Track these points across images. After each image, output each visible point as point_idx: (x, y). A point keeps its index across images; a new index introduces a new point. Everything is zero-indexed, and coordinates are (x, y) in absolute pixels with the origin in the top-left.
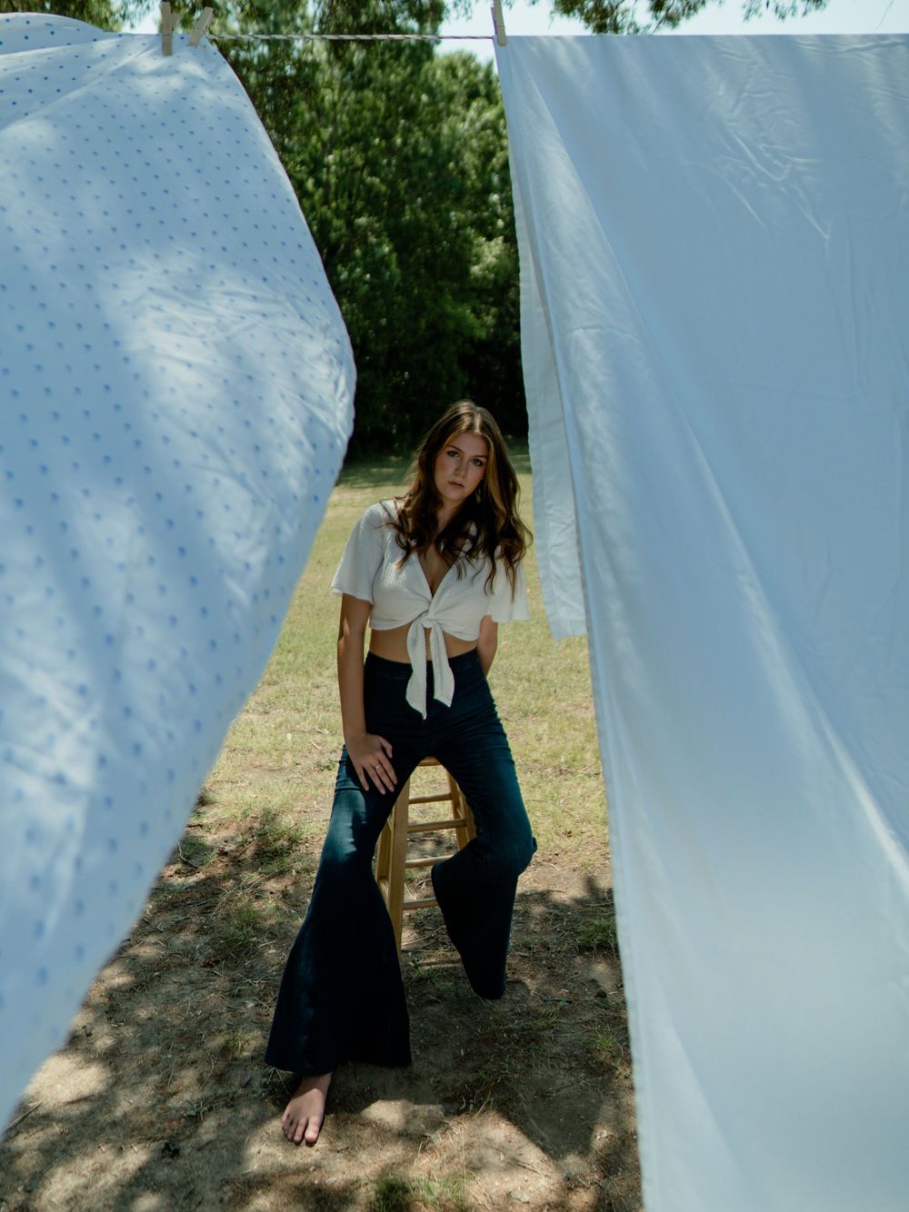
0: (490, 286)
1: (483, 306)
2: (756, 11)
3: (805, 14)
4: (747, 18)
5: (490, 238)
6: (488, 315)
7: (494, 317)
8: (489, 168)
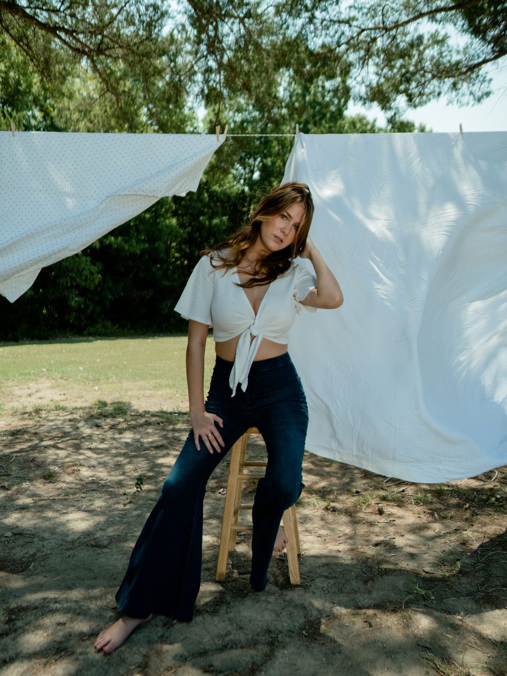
2: (452, 102)
3: (473, 105)
4: (448, 104)
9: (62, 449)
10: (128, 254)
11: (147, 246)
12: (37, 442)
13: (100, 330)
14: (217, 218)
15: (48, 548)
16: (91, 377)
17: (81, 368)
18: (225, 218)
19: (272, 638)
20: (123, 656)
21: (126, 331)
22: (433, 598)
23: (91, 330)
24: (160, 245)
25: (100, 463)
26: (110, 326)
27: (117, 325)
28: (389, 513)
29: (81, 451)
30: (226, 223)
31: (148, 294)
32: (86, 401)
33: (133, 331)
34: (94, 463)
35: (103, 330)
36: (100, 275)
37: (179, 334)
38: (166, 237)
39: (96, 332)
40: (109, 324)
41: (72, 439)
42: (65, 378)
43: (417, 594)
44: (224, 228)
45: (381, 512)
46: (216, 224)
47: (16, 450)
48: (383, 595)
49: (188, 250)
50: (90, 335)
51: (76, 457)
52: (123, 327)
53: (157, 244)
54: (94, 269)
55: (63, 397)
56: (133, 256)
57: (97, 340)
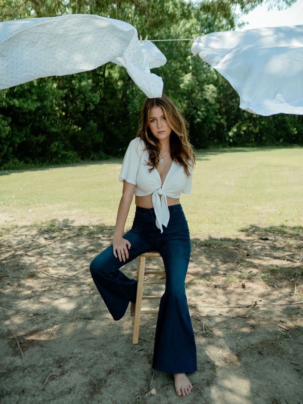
0: (186, 92)
1: (183, 100)
3: (286, 9)
5: (186, 73)
6: (184, 103)
7: (186, 104)
8: (187, 46)
9: (32, 256)
10: (27, 111)
11: (39, 104)
12: (13, 252)
13: (11, 165)
14: (84, 81)
15: (59, 322)
16: (23, 203)
17: (14, 196)
18: (90, 81)
19: (211, 365)
20: (134, 381)
21: (29, 165)
22: (291, 336)
23: (6, 166)
24: (47, 103)
25: (58, 265)
26: (18, 162)
27: (23, 162)
28: (248, 286)
29: (44, 257)
30: (91, 84)
31: (42, 138)
32: (29, 221)
33: (33, 165)
34: (54, 264)
35: (14, 165)
36: (9, 127)
37: (65, 165)
38: (51, 97)
39: (9, 167)
40: (16, 160)
41: (33, 249)
42: (7, 204)
43: (282, 335)
44: (90, 88)
45: (244, 286)
46: (84, 85)
47: (3, 258)
48: (263, 336)
49: (65, 105)
50: (5, 169)
51: (42, 261)
52: (27, 162)
53: (45, 102)
54: (5, 123)
55: (12, 219)
56: (30, 112)
57: (12, 173)
